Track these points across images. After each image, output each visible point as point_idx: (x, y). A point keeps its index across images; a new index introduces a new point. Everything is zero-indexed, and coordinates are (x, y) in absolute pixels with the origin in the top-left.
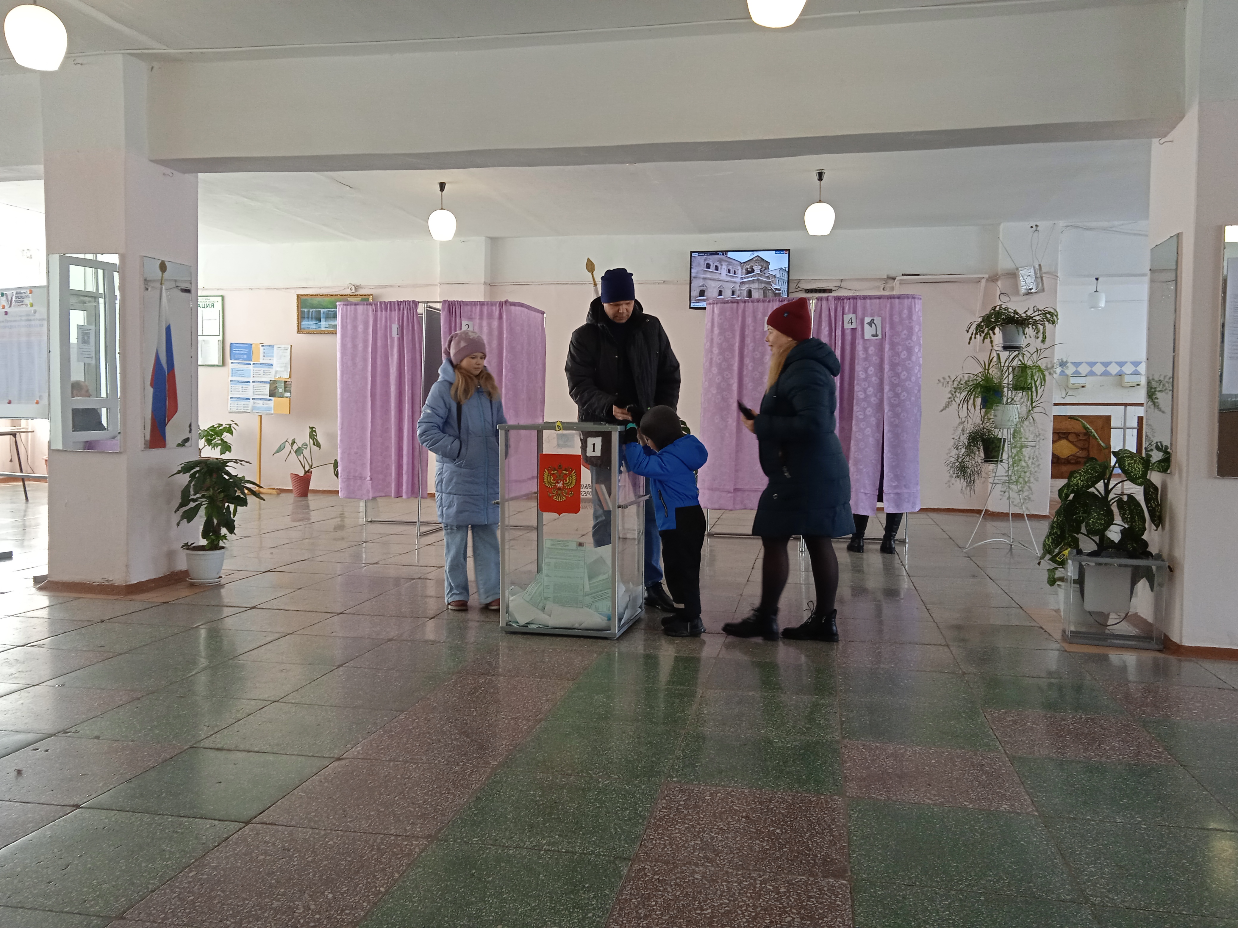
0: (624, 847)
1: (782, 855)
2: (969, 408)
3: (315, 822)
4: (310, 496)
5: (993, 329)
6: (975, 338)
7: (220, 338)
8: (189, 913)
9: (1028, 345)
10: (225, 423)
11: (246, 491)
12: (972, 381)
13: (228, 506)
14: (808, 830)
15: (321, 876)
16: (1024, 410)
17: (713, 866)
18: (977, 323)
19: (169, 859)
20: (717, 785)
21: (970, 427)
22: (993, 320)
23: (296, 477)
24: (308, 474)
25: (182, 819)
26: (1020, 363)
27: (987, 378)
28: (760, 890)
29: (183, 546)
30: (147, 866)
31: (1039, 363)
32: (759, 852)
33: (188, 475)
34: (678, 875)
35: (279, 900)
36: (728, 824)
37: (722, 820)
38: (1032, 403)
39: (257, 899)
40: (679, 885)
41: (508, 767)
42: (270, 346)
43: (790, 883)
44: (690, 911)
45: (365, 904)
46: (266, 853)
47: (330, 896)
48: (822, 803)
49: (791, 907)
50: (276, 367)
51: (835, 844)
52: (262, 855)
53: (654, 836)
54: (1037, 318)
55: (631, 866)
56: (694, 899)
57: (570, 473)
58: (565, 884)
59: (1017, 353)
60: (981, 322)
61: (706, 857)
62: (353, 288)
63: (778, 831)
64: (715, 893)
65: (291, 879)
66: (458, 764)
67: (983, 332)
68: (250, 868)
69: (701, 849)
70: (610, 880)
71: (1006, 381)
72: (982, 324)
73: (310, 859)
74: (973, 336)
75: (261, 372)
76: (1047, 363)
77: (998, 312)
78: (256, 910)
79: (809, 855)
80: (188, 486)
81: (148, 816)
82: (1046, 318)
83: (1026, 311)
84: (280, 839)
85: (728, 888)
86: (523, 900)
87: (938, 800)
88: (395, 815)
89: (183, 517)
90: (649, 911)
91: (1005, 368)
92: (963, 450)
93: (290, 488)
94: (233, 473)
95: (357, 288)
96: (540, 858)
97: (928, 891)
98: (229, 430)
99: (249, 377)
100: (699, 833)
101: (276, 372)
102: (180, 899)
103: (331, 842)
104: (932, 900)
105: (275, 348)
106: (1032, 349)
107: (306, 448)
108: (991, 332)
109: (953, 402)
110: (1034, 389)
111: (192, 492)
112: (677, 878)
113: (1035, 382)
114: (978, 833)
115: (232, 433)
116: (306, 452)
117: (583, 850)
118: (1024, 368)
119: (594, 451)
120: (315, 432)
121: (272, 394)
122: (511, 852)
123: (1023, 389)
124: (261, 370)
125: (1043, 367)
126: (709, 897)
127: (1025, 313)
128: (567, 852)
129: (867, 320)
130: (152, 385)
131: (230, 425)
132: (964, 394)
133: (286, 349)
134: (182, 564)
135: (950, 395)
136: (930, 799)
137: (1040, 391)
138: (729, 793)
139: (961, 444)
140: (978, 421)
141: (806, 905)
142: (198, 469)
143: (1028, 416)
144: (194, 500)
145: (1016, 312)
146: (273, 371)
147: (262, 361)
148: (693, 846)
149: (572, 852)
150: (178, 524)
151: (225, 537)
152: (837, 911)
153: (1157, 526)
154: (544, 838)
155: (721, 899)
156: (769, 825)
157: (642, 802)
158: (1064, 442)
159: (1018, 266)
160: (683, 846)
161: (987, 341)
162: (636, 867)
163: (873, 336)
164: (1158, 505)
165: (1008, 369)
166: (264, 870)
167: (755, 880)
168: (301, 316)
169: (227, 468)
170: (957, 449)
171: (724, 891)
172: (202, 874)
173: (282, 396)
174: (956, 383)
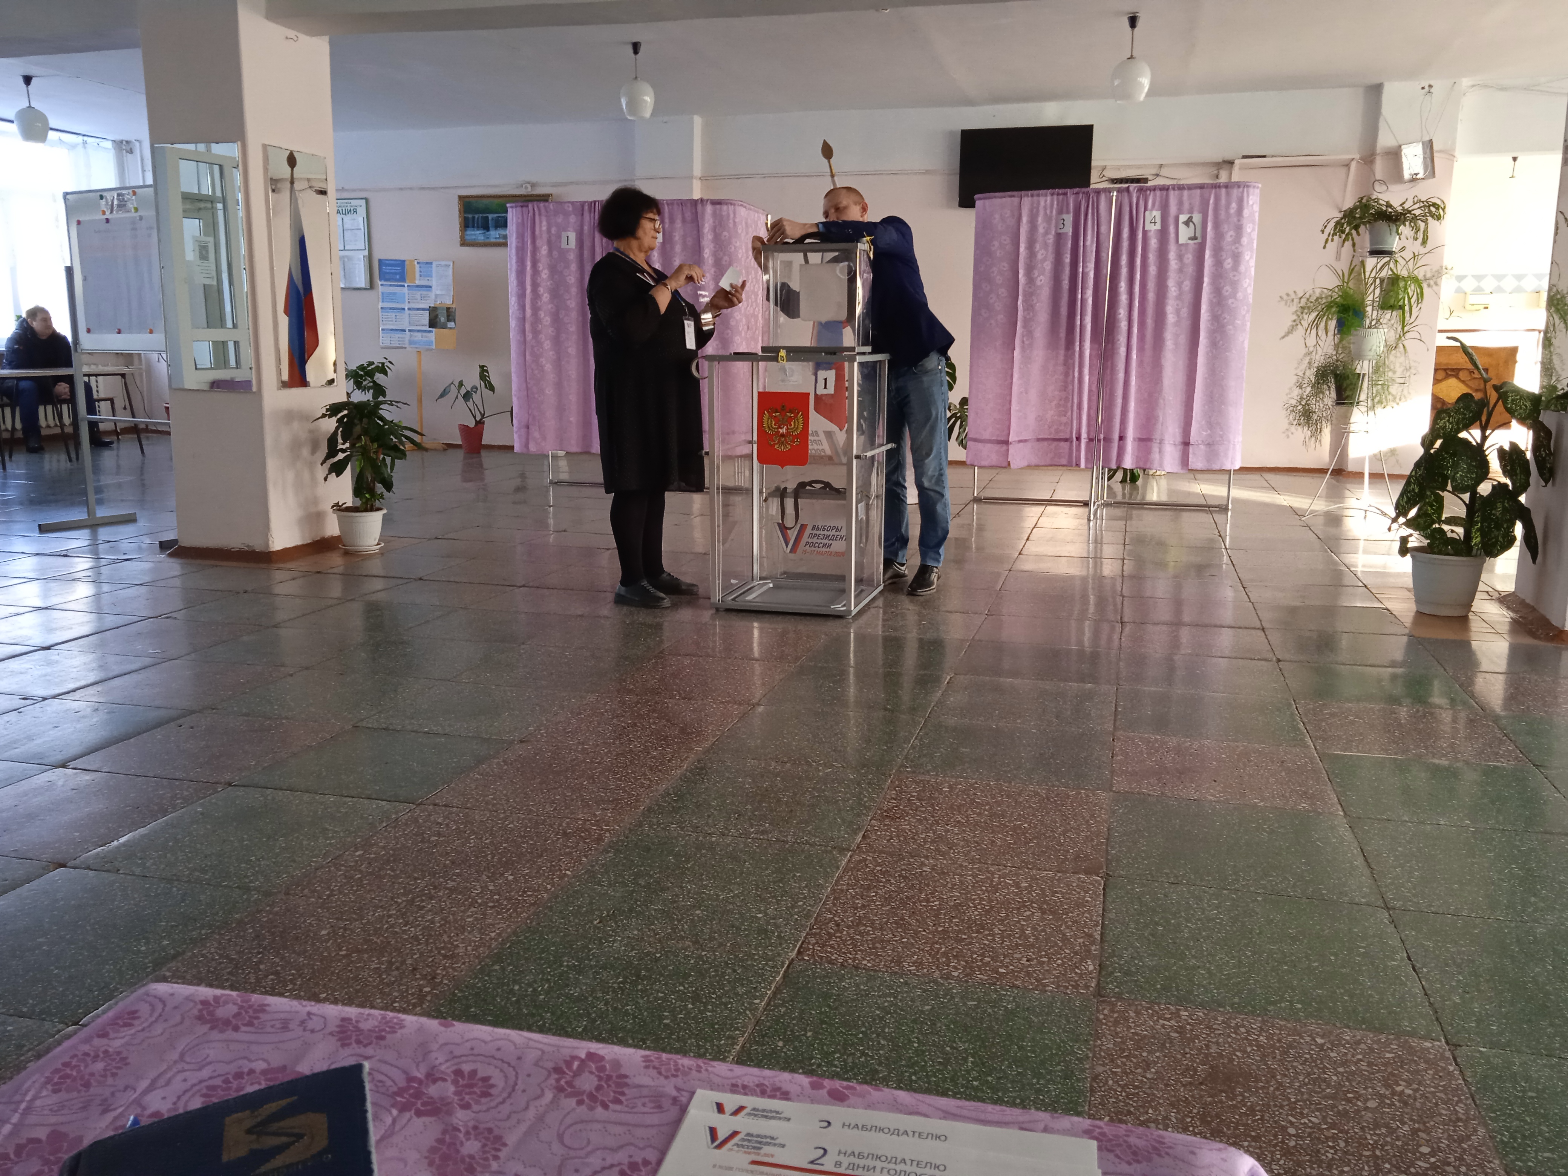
0: (844, 837)
1: (1027, 850)
2: (1320, 334)
3: (494, 805)
4: (484, 453)
5: (1356, 228)
6: (1332, 240)
7: (366, 253)
8: (357, 890)
9: (1403, 249)
10: (377, 360)
11: (404, 440)
12: (1326, 298)
13: (384, 459)
14: (1061, 825)
15: (500, 859)
16: (1392, 336)
17: (945, 859)
18: (1336, 220)
19: (333, 837)
20: (958, 777)
21: (1319, 359)
22: (1357, 216)
23: (464, 429)
24: (480, 423)
25: (345, 799)
26: (1390, 272)
27: (1345, 295)
28: (998, 884)
29: (333, 507)
30: (309, 844)
31: (1416, 272)
32: (1000, 846)
33: (334, 419)
34: (903, 867)
35: (454, 881)
36: (967, 817)
37: (960, 812)
38: (1403, 327)
39: (430, 879)
40: (905, 878)
41: (714, 753)
42: (427, 263)
43: (1034, 879)
44: (914, 903)
45: (549, 887)
46: (439, 834)
47: (511, 878)
48: (1081, 797)
49: (1032, 902)
50: (436, 290)
51: (1092, 840)
52: (434, 836)
53: (879, 827)
54: (1417, 212)
55: (851, 857)
56: (920, 890)
57: (796, 416)
58: (773, 873)
59: (1388, 259)
60: (1342, 219)
61: (937, 850)
62: (529, 186)
63: (1026, 825)
64: (945, 886)
65: (467, 860)
66: (656, 749)
67: (1343, 232)
68: (421, 849)
69: (933, 842)
70: (825, 870)
71: (1371, 298)
72: (1343, 221)
73: (487, 841)
74: (1330, 238)
75: (418, 296)
76: (1425, 272)
77: (1366, 205)
78: (429, 889)
79: (1060, 850)
80: (335, 433)
81: (307, 795)
82: (1430, 212)
83: (1404, 203)
84: (454, 821)
85: (961, 881)
86: (725, 887)
87: (1222, 797)
88: (582, 801)
89: (331, 471)
90: (869, 901)
91: (1371, 281)
92: (1309, 389)
93: (460, 443)
94: (388, 416)
95: (533, 185)
96: (746, 845)
97: (1194, 890)
98: (383, 370)
99: (404, 302)
100: (932, 825)
101: (436, 296)
102: (346, 877)
103: (511, 826)
104: (1199, 899)
105: (434, 265)
106: (1408, 255)
107: (476, 392)
108: (1354, 232)
109: (1299, 326)
110: (1407, 308)
111: (340, 441)
112: (902, 870)
113: (1409, 299)
114: (1266, 832)
115: (386, 374)
116: (476, 397)
117: (796, 839)
118: (1395, 280)
119: (825, 388)
120: (487, 371)
121: (433, 323)
122: (714, 839)
123: (1392, 308)
124: (418, 294)
125: (1421, 277)
126: (938, 889)
127: (1401, 205)
128: (778, 840)
129: (1183, 218)
130: (286, 312)
131: (383, 364)
132: (1314, 314)
133: (447, 266)
134: (332, 528)
135: (1295, 317)
136: (1212, 795)
137: (1414, 310)
138: (971, 785)
139: (1306, 381)
140: (1331, 351)
141: (1050, 900)
142: (346, 412)
143: (1397, 344)
144: (343, 451)
145: (1388, 205)
146: (432, 295)
147: (417, 282)
148: (924, 839)
149: (783, 841)
150: (326, 479)
151: (382, 496)
152: (1085, 906)
153: (1547, 482)
154: (752, 826)
155: (952, 892)
156: (1016, 820)
157: (868, 792)
158: (1453, 381)
159: (1400, 143)
160: (913, 838)
161: (1348, 244)
162: (857, 858)
163: (1190, 239)
164: (1551, 454)
165: (1375, 281)
166: (438, 851)
167: (993, 874)
168: (466, 224)
169: (381, 412)
170: (1301, 388)
171: (956, 884)
172: (370, 854)
173: (444, 327)
174: (1303, 301)
